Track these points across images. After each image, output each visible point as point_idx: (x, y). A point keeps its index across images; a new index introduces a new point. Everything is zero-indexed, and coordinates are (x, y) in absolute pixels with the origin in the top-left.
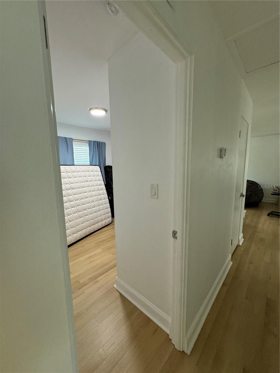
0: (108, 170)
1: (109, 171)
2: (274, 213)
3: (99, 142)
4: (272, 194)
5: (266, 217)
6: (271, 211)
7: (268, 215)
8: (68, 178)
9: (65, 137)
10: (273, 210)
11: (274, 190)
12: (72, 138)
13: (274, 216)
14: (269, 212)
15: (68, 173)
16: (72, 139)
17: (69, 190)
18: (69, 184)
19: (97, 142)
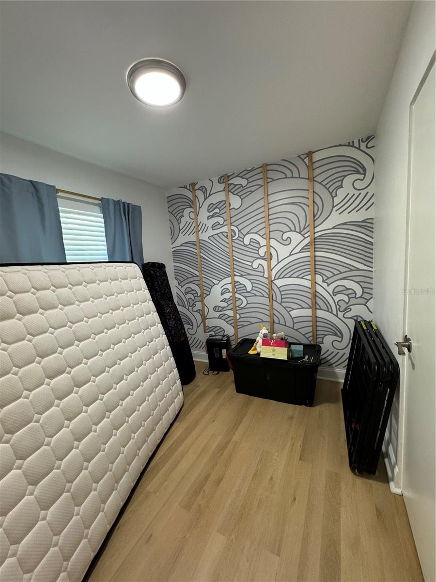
0: (152, 272)
1: (155, 274)
3: (128, 204)
8: (60, 306)
9: (31, 181)
12: (54, 187)
15: (59, 290)
16: (53, 191)
17: (72, 344)
18: (69, 324)
19: (124, 203)
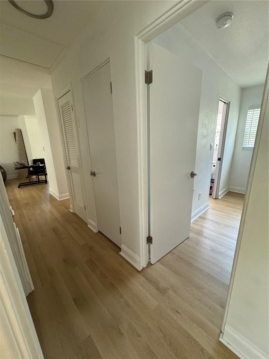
2: (21, 185)
4: (16, 169)
5: (18, 189)
6: (19, 184)
7: (19, 187)
10: (20, 183)
11: (15, 166)
13: (23, 186)
14: (18, 185)
